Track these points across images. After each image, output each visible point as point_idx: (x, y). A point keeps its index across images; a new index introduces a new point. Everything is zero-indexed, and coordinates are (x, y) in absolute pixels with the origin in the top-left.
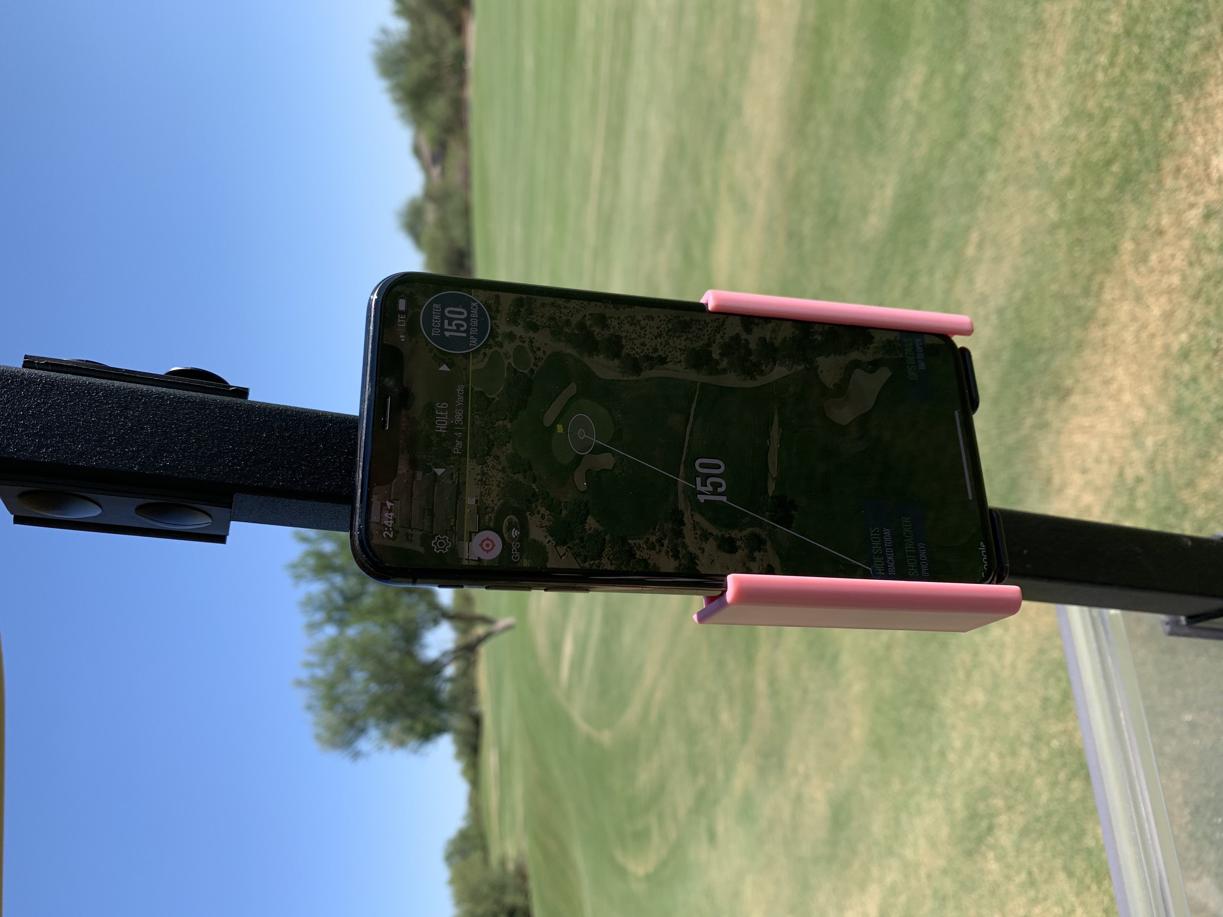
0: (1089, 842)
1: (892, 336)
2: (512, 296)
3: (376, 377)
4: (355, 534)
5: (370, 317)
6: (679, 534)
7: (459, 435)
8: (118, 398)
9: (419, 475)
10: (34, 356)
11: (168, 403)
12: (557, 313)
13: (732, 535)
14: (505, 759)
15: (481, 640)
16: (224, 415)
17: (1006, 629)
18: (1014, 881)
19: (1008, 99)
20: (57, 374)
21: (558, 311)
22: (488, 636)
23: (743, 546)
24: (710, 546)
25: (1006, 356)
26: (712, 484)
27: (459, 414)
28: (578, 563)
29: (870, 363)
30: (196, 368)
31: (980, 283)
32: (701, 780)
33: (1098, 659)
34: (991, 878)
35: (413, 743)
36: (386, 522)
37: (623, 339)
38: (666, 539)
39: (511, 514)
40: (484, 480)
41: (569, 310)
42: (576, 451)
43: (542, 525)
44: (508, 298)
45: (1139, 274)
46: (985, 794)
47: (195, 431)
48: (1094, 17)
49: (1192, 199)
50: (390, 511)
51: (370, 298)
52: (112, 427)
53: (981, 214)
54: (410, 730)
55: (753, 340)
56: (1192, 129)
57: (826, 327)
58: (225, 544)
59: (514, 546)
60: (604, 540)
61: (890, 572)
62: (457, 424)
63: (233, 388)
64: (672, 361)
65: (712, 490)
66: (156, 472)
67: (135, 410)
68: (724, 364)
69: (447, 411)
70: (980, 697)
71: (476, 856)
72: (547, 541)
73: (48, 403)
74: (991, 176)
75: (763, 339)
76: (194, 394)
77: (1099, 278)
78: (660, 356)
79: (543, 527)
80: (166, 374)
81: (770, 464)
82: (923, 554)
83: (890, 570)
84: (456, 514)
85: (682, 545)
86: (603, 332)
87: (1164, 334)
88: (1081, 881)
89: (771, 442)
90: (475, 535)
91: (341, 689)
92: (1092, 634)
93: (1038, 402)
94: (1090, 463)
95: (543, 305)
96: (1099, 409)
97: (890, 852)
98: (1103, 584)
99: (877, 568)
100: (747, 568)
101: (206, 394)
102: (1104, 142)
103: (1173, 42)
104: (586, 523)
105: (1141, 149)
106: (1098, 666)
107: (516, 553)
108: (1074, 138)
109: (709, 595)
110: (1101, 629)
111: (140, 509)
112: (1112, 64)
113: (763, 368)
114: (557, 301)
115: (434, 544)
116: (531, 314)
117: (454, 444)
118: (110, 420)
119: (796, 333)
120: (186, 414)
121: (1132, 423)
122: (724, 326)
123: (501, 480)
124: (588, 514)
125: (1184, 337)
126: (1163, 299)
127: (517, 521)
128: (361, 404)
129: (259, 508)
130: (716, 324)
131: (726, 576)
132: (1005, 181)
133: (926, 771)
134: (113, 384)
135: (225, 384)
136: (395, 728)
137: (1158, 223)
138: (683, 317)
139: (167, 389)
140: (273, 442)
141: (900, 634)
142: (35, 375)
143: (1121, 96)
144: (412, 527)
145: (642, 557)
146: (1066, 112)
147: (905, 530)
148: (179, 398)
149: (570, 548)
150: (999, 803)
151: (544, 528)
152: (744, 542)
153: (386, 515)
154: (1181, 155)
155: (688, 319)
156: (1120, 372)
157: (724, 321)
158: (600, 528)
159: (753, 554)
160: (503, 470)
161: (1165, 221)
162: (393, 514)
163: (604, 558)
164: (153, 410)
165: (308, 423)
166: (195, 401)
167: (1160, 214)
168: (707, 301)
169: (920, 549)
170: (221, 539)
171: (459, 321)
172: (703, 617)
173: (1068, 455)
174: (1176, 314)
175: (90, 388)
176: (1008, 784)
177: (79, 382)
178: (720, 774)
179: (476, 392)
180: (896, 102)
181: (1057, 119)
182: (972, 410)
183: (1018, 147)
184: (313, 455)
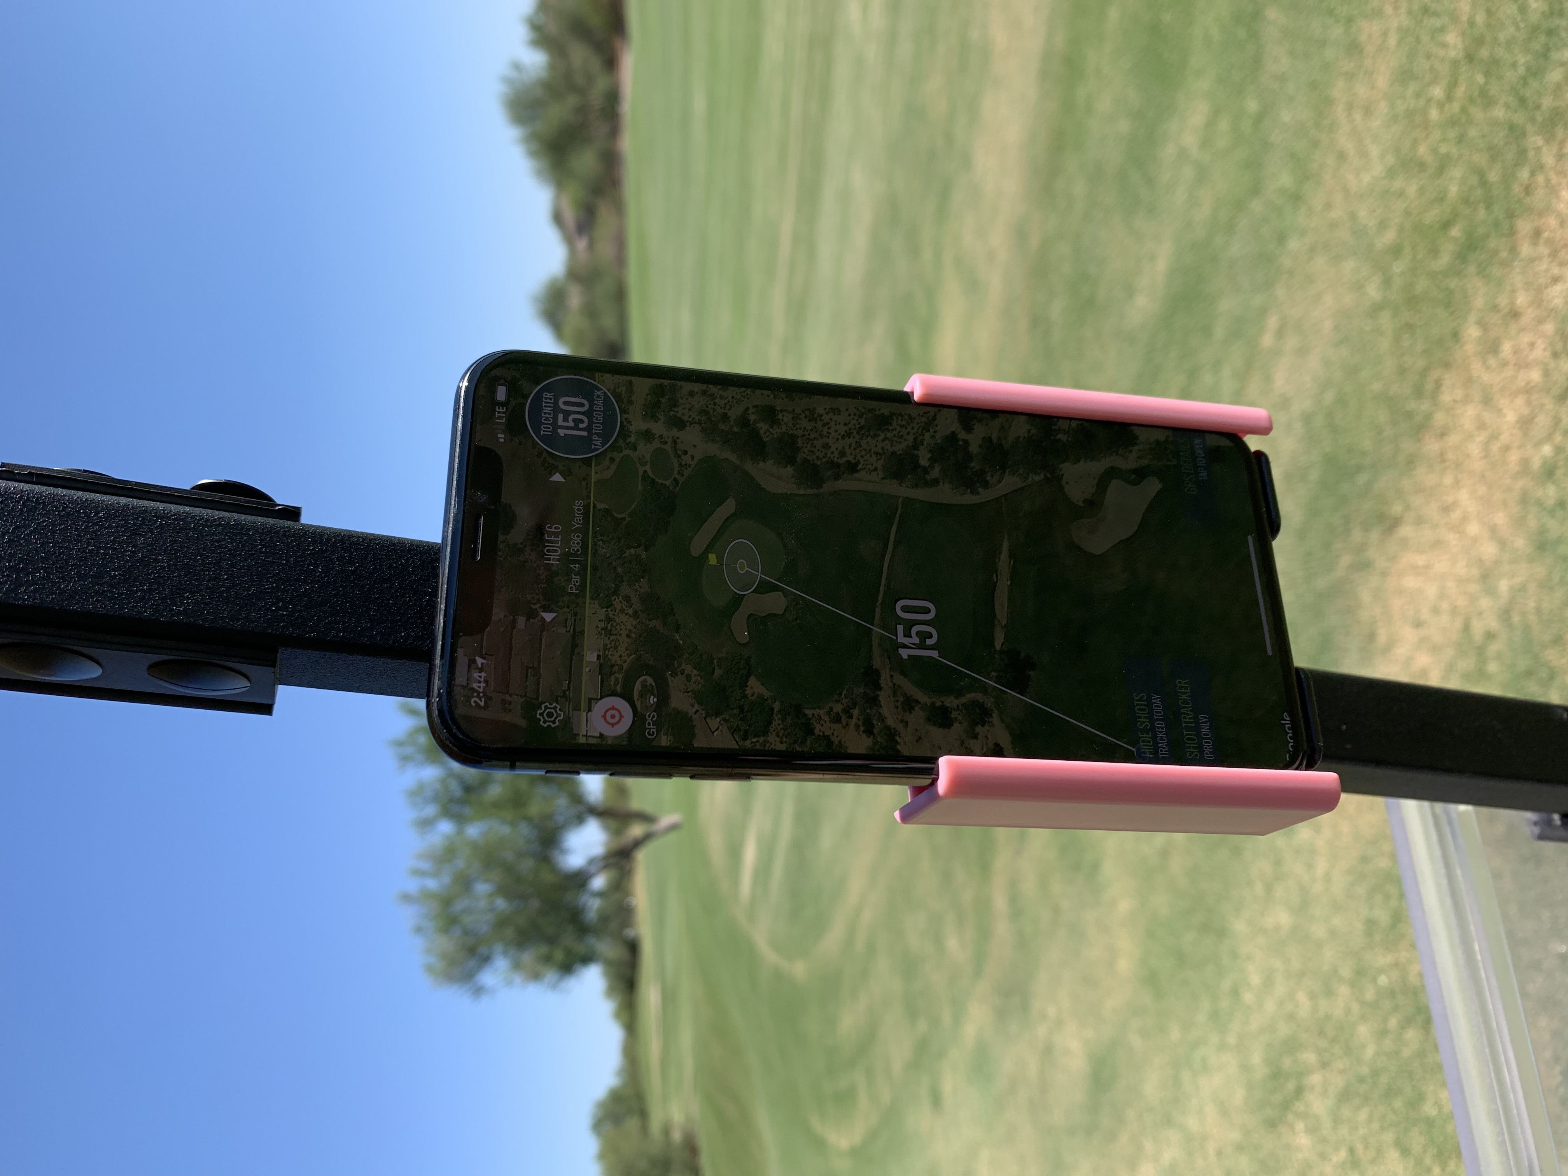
0: (1429, 1109)
1: (1161, 436)
2: (650, 382)
3: (466, 491)
4: (433, 700)
5: (459, 410)
6: (874, 701)
7: (576, 567)
8: (124, 520)
9: (521, 621)
10: (14, 464)
11: (192, 526)
12: (710, 404)
13: (945, 703)
14: (669, 997)
15: (638, 843)
16: (267, 543)
17: (1318, 830)
18: (1330, 1160)
19: (1315, 144)
20: (44, 488)
21: (712, 403)
22: (647, 837)
23: (960, 717)
24: (917, 717)
25: (1314, 475)
26: (918, 633)
27: (577, 539)
28: (735, 740)
29: (1135, 471)
30: (232, 480)
31: (1281, 381)
32: (922, 1026)
33: (1443, 871)
34: (1300, 1156)
35: (551, 975)
36: (475, 686)
37: (799, 440)
38: (855, 708)
39: (645, 675)
40: (609, 627)
41: (726, 401)
42: (734, 589)
43: (687, 690)
44: (643, 385)
45: (1488, 368)
46: (1291, 1046)
47: (227, 564)
48: (1425, 38)
49: (1556, 271)
50: (481, 670)
51: (459, 386)
52: (116, 559)
53: (1280, 292)
54: (547, 960)
55: (975, 439)
56: (1554, 179)
57: (1074, 424)
58: (271, 715)
59: (649, 717)
60: (772, 709)
61: (1161, 754)
62: (573, 552)
63: (280, 507)
64: (865, 469)
65: (918, 642)
66: (173, 618)
67: (148, 536)
68: (936, 472)
69: (560, 536)
70: (1283, 918)
71: (632, 1124)
72: (694, 711)
73: (30, 526)
74: (1294, 244)
75: (988, 440)
76: (227, 515)
77: (1435, 374)
78: (848, 461)
79: (689, 691)
80: (193, 488)
81: (997, 607)
82: (1205, 729)
83: (1161, 751)
84: (570, 674)
85: (877, 716)
86: (771, 430)
87: (1521, 447)
88: (1419, 1162)
89: (999, 577)
90: (596, 703)
91: (459, 906)
92: (1434, 837)
93: (1357, 536)
94: (1425, 614)
95: (691, 394)
96: (1438, 544)
97: (1168, 1121)
98: (1449, 771)
99: (1143, 749)
100: (966, 748)
101: (242, 515)
102: (1441, 198)
103: (1528, 69)
104: (747, 686)
105: (1488, 206)
106: (1444, 882)
107: (652, 727)
108: (1401, 194)
109: (913, 785)
110: (1447, 830)
111: (155, 668)
112: (1449, 98)
113: (988, 478)
114: (710, 389)
115: (540, 714)
116: (675, 406)
117: (569, 580)
118: (114, 549)
119: (1034, 431)
120: (216, 541)
121: (1481, 561)
122: (936, 422)
123: (632, 628)
124: (749, 675)
125: (1547, 450)
126: (1520, 401)
127: (654, 684)
128: (444, 527)
129: (313, 667)
130: (924, 419)
131: (937, 759)
132: (1312, 250)
133: (1215, 1015)
134: (119, 502)
135: (272, 503)
136: (528, 957)
137: (1512, 303)
138: (879, 410)
139: (191, 508)
140: (332, 578)
141: (1179, 837)
142: (14, 489)
143: (1461, 139)
144: (510, 692)
145: (824, 733)
146: (1390, 159)
147: (1181, 696)
148: (207, 520)
149: (725, 720)
150: (1310, 1057)
151: (690, 693)
152: (962, 712)
153: (476, 675)
154: (1540, 214)
155: (887, 414)
156: (1464, 496)
157: (935, 415)
158: (767, 694)
159: (974, 730)
160: (636, 615)
161: (1522, 299)
162: (485, 675)
163: (771, 733)
164: (171, 536)
165: (379, 554)
166: (228, 524)
167: (1514, 291)
168: (913, 389)
169: (1202, 723)
170: (266, 709)
171: (576, 415)
172: (908, 814)
173: (1397, 604)
174: (1536, 420)
175: (87, 506)
176: (1321, 1033)
177: (73, 498)
178: (947, 1018)
179: (600, 510)
180: (1170, 150)
181: (1378, 169)
182: (1272, 537)
183: (1328, 206)
184: (385, 597)
